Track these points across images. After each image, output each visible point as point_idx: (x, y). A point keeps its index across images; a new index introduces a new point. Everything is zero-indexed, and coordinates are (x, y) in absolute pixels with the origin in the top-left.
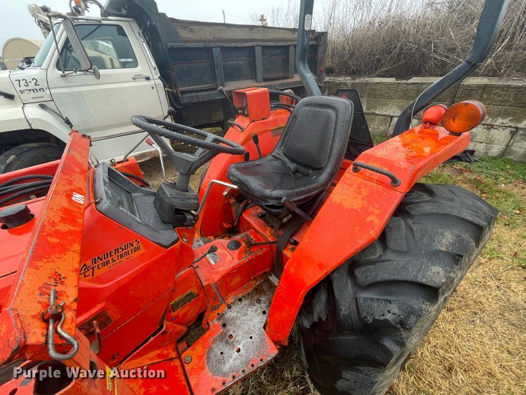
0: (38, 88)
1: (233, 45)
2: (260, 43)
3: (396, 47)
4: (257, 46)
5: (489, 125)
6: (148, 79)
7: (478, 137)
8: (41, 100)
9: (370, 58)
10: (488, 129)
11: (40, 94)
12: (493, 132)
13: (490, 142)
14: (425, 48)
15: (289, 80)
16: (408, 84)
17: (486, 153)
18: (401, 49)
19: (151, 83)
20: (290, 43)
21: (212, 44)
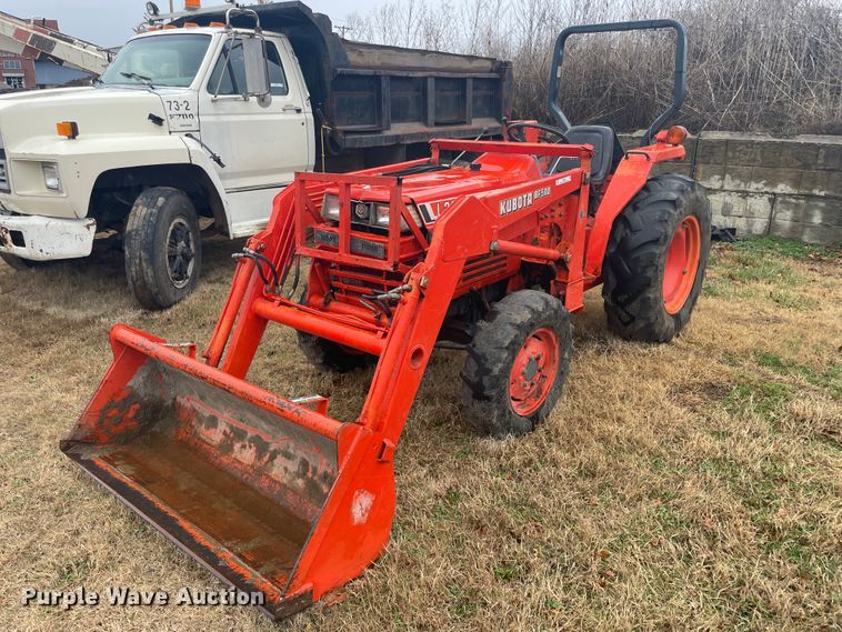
0: (188, 113)
1: (404, 74)
2: (434, 73)
3: (605, 88)
4: (431, 76)
5: (743, 192)
6: (299, 111)
7: (735, 209)
8: (190, 129)
9: (571, 101)
10: (744, 198)
11: (188, 121)
12: (750, 200)
13: (750, 215)
14: (647, 91)
15: (465, 127)
16: (633, 138)
17: (750, 231)
18: (613, 90)
19: (301, 116)
20: (467, 75)
21: (382, 72)
